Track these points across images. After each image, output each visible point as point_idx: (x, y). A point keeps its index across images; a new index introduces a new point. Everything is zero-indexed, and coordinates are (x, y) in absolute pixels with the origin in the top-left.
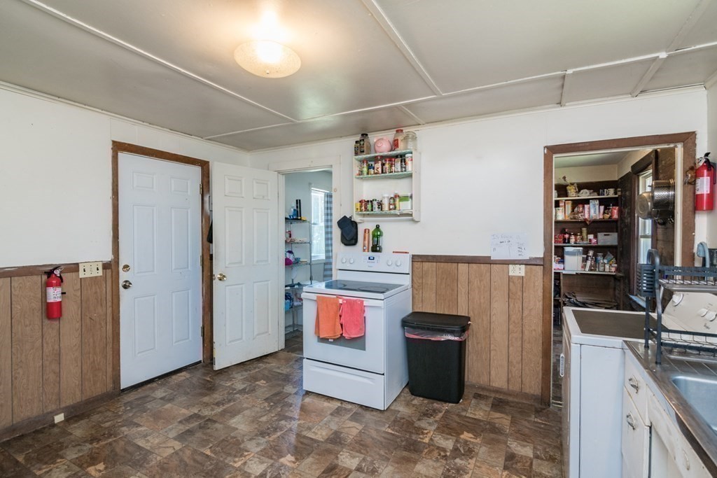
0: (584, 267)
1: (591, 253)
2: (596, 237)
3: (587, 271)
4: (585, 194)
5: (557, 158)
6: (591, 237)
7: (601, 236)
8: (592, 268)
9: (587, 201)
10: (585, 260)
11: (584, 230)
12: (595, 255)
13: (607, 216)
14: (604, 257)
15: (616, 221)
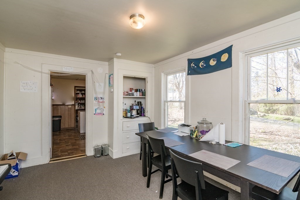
0: (78, 108)
1: (79, 105)
2: (80, 101)
3: (79, 109)
4: (78, 92)
5: (76, 88)
6: (79, 101)
7: (81, 101)
8: (80, 108)
9: (79, 93)
10: (78, 106)
11: (78, 100)
12: (80, 105)
13: (83, 97)
14: (82, 105)
15: (84, 98)
